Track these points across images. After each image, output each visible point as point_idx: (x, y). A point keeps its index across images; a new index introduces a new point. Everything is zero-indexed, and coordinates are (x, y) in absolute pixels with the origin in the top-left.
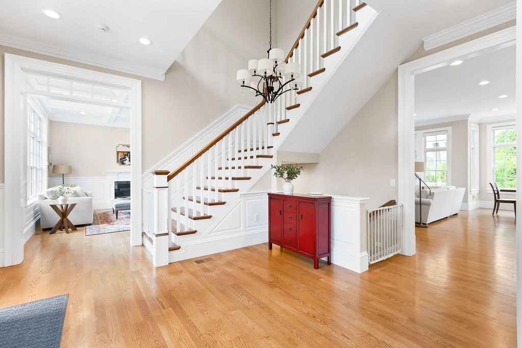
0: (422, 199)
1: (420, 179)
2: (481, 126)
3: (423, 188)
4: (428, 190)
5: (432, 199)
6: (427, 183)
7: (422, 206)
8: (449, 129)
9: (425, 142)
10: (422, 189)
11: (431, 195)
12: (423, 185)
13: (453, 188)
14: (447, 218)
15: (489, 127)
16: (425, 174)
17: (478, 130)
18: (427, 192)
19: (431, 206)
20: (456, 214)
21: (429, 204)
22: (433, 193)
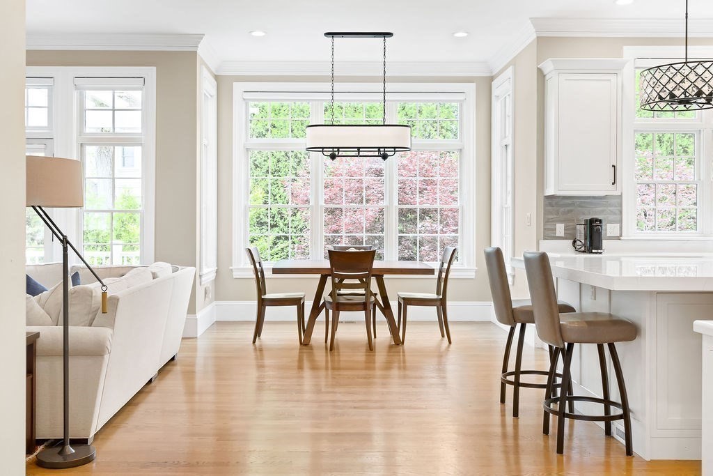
0: (71, 329)
1: (65, 241)
2: (221, 81)
3: (76, 278)
4: (95, 286)
5: (112, 325)
6: (87, 255)
7: (71, 362)
8: (150, 72)
9: (82, 111)
10: (70, 287)
11: (108, 305)
12: (73, 261)
13: (164, 268)
14: (150, 381)
15: (238, 87)
16: (79, 220)
17: (214, 92)
18: (89, 294)
19: (106, 357)
20: (173, 359)
21: (97, 352)
22: (115, 300)
